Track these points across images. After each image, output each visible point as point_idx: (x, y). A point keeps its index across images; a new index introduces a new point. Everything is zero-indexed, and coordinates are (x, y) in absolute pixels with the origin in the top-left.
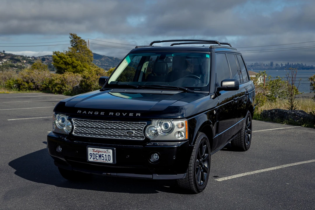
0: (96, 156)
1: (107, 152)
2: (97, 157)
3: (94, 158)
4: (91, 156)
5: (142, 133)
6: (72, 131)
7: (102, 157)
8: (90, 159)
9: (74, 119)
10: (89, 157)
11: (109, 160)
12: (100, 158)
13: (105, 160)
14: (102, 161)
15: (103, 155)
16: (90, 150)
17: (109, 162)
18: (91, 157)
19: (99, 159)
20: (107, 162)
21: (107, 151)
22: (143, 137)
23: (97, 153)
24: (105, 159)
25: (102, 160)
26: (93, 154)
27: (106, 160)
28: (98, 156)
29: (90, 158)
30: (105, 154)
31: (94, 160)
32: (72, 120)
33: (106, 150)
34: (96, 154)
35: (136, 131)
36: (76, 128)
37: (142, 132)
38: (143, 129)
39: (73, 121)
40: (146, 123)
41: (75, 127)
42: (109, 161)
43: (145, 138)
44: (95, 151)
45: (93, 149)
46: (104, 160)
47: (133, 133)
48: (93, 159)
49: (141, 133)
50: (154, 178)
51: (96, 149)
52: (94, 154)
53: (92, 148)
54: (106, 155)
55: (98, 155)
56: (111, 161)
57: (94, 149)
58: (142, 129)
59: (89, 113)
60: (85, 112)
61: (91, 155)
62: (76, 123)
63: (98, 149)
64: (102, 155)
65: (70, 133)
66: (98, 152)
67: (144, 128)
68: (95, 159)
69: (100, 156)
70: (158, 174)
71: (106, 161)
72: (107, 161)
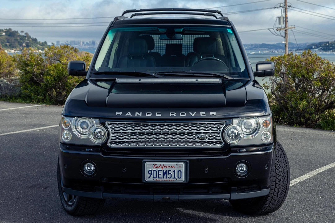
0: (159, 174)
1: (176, 166)
2: (161, 174)
5: (220, 136)
6: (107, 140)
7: (169, 174)
8: (148, 178)
9: (109, 122)
10: (147, 175)
11: (179, 177)
12: (165, 177)
13: (173, 178)
14: (168, 180)
15: (171, 171)
16: (149, 166)
17: (179, 180)
18: (150, 175)
19: (163, 178)
20: (175, 180)
22: (221, 142)
23: (160, 169)
24: (173, 176)
25: (168, 179)
26: (154, 171)
27: (175, 178)
29: (149, 178)
30: (172, 169)
31: (155, 179)
32: (107, 125)
33: (175, 163)
34: (159, 171)
35: (210, 134)
36: (113, 135)
37: (218, 135)
38: (221, 131)
39: (109, 126)
40: (225, 122)
41: (111, 135)
42: (178, 179)
43: (223, 144)
44: (157, 166)
45: (154, 165)
46: (172, 179)
47: (207, 138)
48: (154, 178)
49: (218, 136)
50: (232, 199)
51: (158, 164)
52: (155, 172)
53: (153, 163)
54: (174, 171)
55: (162, 172)
56: (183, 179)
57: (155, 163)
58: (218, 131)
59: (136, 115)
60: (129, 114)
61: (150, 173)
62: (113, 129)
63: (162, 164)
64: (168, 171)
65: (102, 144)
66: (162, 168)
67: (222, 130)
68: (157, 179)
69: (165, 173)
71: (174, 179)
72: (175, 179)
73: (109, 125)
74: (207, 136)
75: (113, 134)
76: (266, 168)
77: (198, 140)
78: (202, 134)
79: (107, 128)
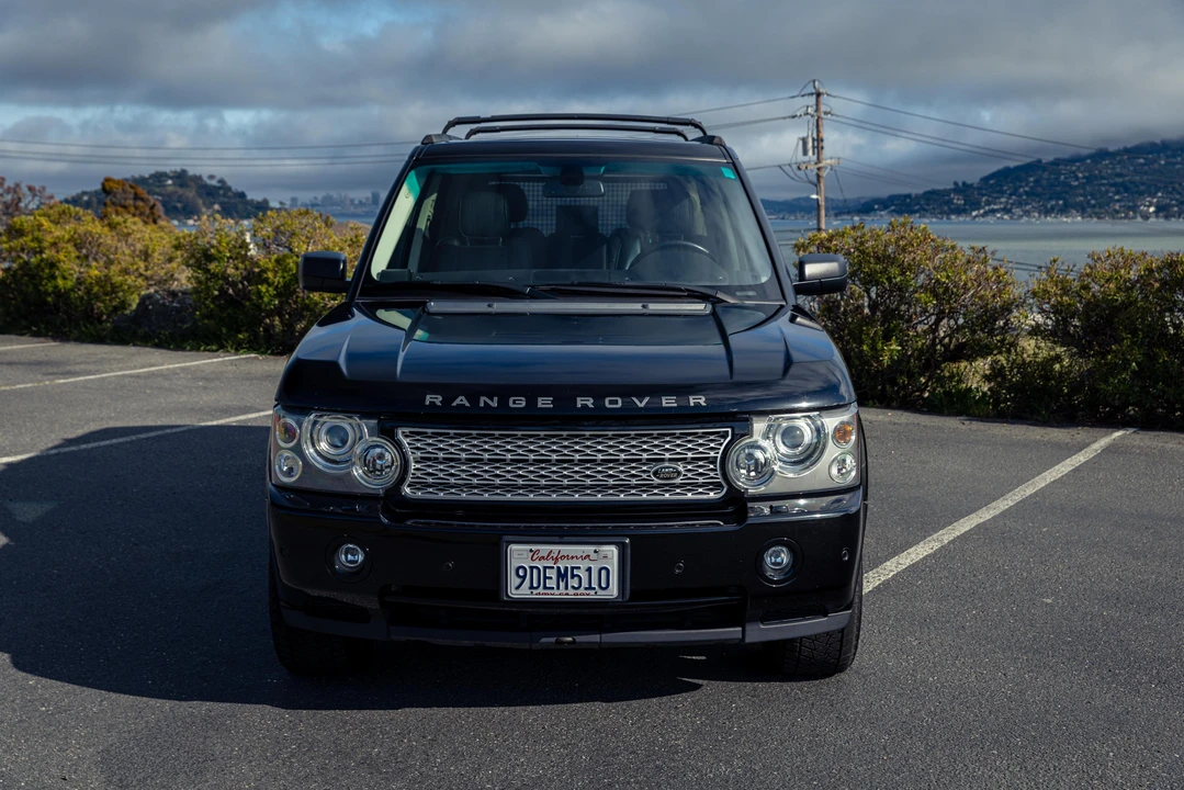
0: (545, 578)
1: (593, 556)
2: (551, 578)
3: (535, 585)
4: (524, 577)
5: (715, 470)
6: (401, 480)
7: (573, 576)
8: (517, 590)
9: (407, 430)
10: (513, 581)
11: (603, 585)
12: (562, 585)
13: (586, 589)
14: (571, 594)
15: (579, 568)
16: (519, 555)
17: (602, 595)
18: (518, 581)
19: (558, 588)
20: (592, 595)
21: (595, 552)
22: (718, 486)
23: (550, 563)
24: (585, 583)
25: (571, 591)
26: (532, 568)
27: (590, 588)
28: (554, 577)
29: (518, 588)
30: (584, 565)
31: (535, 592)
32: (400, 436)
33: (592, 548)
34: (545, 568)
35: (689, 463)
36: (418, 466)
37: (712, 466)
38: (719, 456)
39: (405, 441)
40: (729, 430)
41: (413, 466)
42: (600, 592)
43: (725, 489)
44: (540, 555)
45: (531, 551)
46: (582, 590)
47: (679, 473)
48: (532, 587)
49: (711, 470)
50: (748, 640)
51: (544, 549)
52: (535, 571)
53: (528, 547)
54: (589, 570)
55: (555, 571)
56: (613, 591)
57: (534, 548)
58: (712, 454)
59: (482, 405)
60: (461, 400)
61: (521, 573)
62: (418, 449)
63: (555, 548)
64: (573, 568)
65: (388, 491)
66: (556, 560)
67: (721, 452)
68: (541, 590)
69: (562, 576)
70: (762, 623)
71: (588, 592)
72: (592, 592)
73: (407, 436)
74: (681, 469)
75: (416, 462)
76: (845, 555)
77: (657, 481)
78: (667, 464)
79: (398, 445)
